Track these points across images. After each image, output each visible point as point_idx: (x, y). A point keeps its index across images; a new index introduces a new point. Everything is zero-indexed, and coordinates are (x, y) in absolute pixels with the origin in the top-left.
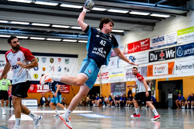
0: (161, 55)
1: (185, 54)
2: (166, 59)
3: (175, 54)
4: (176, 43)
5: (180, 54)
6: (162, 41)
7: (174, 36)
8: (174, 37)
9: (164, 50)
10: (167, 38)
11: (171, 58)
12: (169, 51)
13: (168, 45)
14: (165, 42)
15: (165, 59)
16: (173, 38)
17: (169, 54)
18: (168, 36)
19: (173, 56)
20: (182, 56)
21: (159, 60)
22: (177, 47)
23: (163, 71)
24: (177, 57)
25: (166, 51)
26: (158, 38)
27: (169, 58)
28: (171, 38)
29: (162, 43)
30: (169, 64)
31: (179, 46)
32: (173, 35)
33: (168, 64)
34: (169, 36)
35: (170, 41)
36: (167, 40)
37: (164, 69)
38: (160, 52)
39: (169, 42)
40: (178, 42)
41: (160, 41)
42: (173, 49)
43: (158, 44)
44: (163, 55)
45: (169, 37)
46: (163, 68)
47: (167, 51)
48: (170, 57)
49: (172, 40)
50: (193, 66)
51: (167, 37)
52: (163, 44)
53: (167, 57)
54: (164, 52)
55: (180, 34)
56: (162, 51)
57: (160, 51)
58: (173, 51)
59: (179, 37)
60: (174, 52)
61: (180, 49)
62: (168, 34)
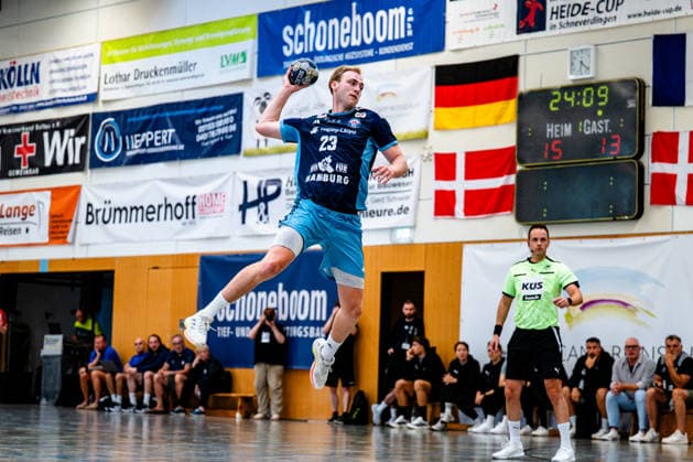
0: (20, 151)
1: (129, 154)
2: (45, 171)
3: (83, 147)
4: (92, 98)
5: (109, 153)
6: (27, 83)
7: (85, 66)
8: (86, 71)
9: (38, 127)
10: (51, 72)
11: (67, 168)
12: (57, 135)
13: (57, 105)
14: (44, 91)
15: (37, 171)
16: (79, 73)
17: (59, 147)
18: (56, 61)
19: (74, 158)
20: (116, 164)
21: (11, 173)
22: (98, 117)
23: (23, 227)
24: (96, 164)
25: (46, 135)
26: (13, 69)
27: (55, 169)
28: (72, 74)
29: (29, 93)
30: (57, 193)
31: (105, 115)
32: (80, 62)
33: (49, 193)
34: (65, 64)
35: (66, 85)
36: (52, 82)
37: (29, 218)
38: (17, 138)
39: (63, 91)
40: (102, 96)
41: (20, 84)
42: (79, 125)
43: (12, 96)
44: (30, 150)
45: (62, 70)
46: (25, 213)
47: (51, 132)
48: (60, 161)
49: (74, 83)
50: (163, 210)
51: (55, 67)
52: (34, 99)
53: (48, 163)
54: (36, 137)
55: (112, 61)
56: (26, 132)
57: (18, 130)
58: (78, 135)
59: (109, 70)
60: (81, 141)
61: (108, 130)
62: (59, 55)
